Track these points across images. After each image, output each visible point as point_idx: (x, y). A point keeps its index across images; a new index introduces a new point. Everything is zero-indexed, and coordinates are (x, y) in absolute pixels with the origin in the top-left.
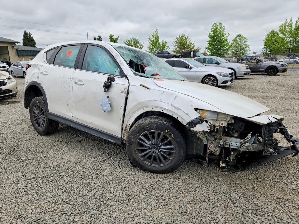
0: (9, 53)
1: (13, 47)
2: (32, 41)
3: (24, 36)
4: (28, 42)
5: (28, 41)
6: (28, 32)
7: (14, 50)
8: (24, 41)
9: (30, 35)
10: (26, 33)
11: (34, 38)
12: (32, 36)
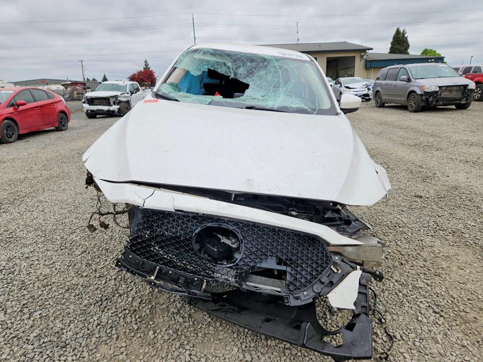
0: (354, 67)
1: (362, 56)
2: (404, 43)
3: (395, 38)
4: (398, 46)
5: (398, 44)
6: (401, 30)
7: (362, 60)
8: (392, 46)
9: (403, 34)
10: (398, 32)
11: (408, 38)
12: (406, 35)
